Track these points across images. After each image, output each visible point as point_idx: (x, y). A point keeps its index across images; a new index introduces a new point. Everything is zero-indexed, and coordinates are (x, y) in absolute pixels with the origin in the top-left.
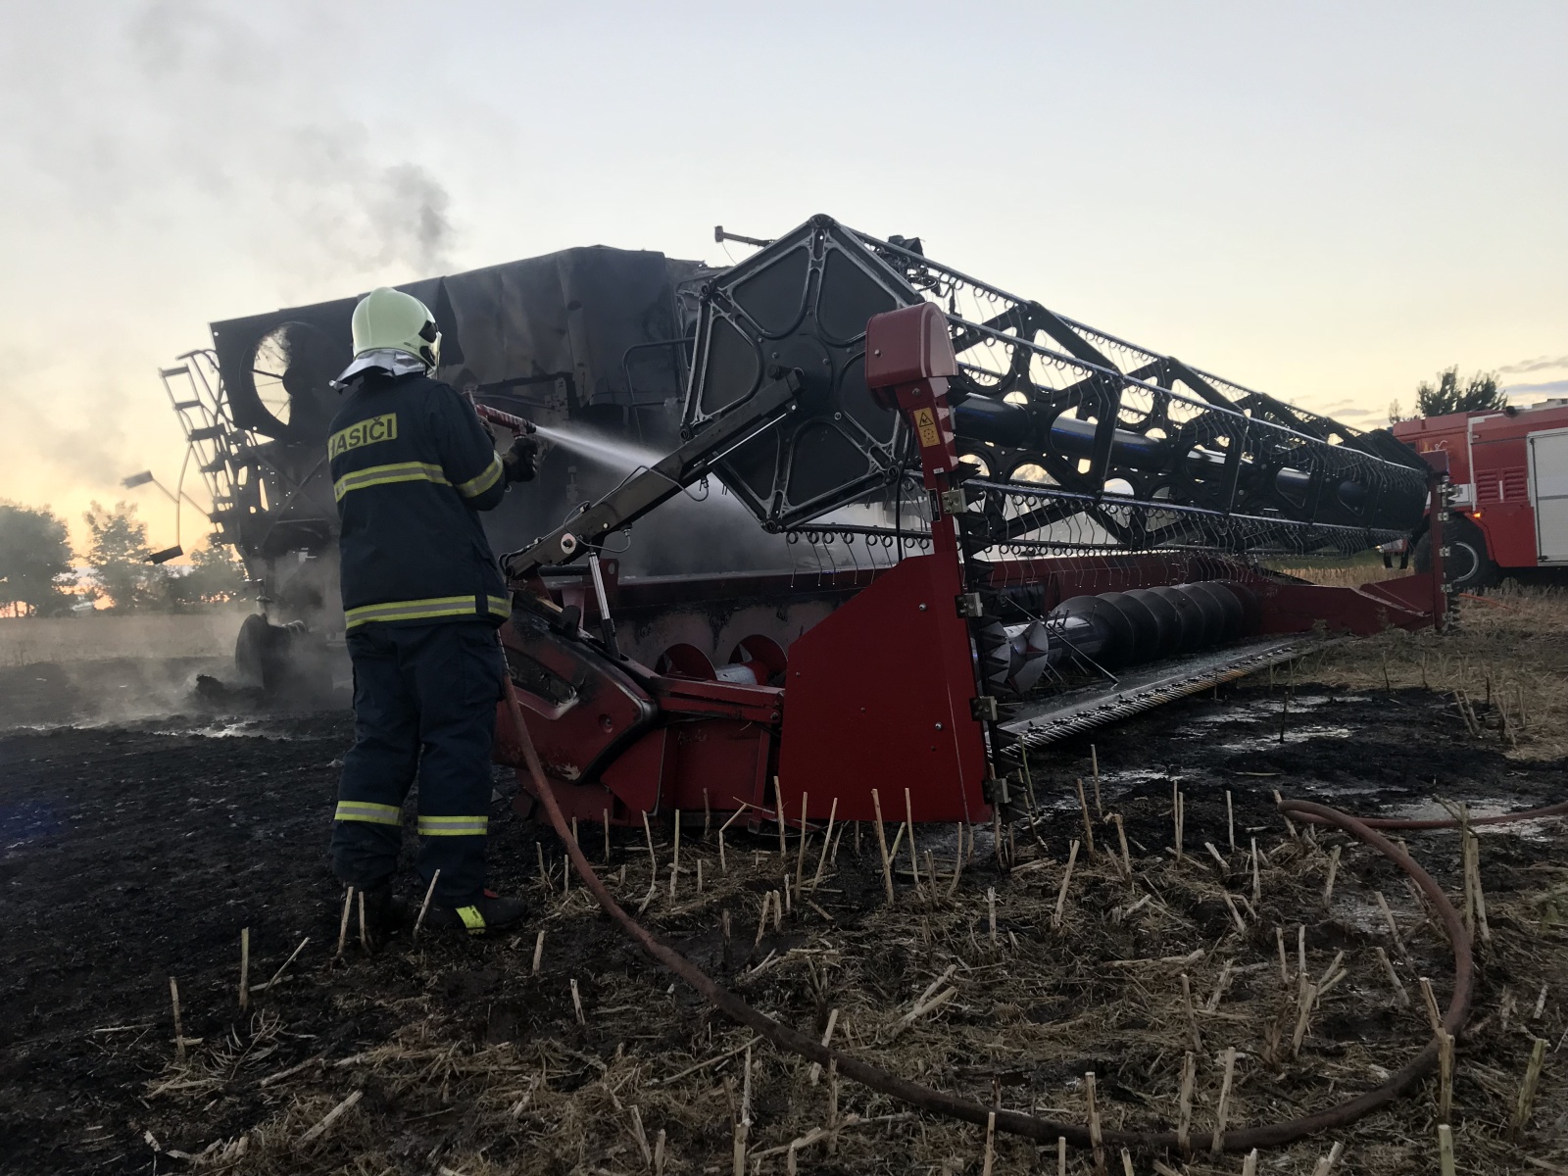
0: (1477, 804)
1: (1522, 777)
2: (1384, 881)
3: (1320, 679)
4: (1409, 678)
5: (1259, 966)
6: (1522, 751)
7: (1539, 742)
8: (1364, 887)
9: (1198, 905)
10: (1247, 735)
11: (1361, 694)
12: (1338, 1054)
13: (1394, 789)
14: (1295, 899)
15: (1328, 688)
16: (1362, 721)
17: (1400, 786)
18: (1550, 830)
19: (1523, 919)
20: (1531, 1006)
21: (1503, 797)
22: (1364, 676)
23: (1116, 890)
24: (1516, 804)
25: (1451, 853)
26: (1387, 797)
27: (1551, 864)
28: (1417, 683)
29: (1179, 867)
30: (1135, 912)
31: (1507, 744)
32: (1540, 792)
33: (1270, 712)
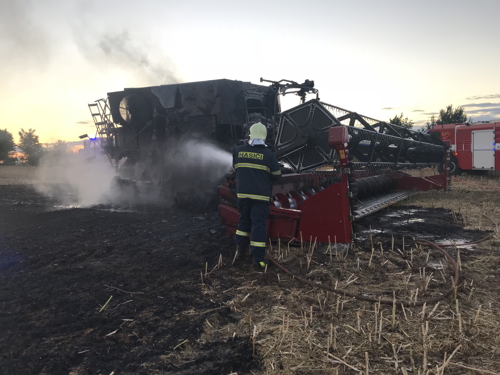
0: (457, 241)
1: (467, 234)
2: (438, 259)
3: (415, 204)
4: (438, 205)
5: (414, 275)
6: (467, 227)
7: (472, 225)
8: (433, 260)
9: (398, 263)
10: (398, 220)
11: (426, 209)
12: (433, 291)
13: (437, 236)
14: (419, 262)
15: (417, 207)
16: (427, 217)
17: (439, 236)
18: (474, 248)
19: (468, 267)
20: (470, 284)
21: (463, 239)
22: (426, 204)
23: (380, 259)
24: (466, 241)
25: (452, 252)
26: (436, 238)
27: (474, 255)
28: (440, 206)
29: (393, 254)
30: (385, 264)
31: (464, 225)
32: (472, 238)
33: (403, 214)
